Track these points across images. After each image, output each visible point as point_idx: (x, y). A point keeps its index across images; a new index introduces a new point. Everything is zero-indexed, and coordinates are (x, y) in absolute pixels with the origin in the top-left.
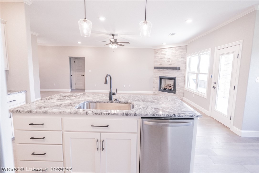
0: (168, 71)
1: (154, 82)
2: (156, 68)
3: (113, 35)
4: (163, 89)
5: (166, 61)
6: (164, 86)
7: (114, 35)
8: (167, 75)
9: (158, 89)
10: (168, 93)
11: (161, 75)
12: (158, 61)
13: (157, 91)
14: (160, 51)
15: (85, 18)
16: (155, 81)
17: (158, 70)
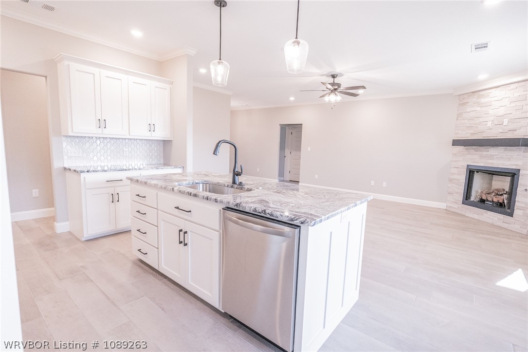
0: (493, 151)
1: (451, 180)
2: (456, 143)
3: (334, 76)
4: (478, 199)
5: (489, 124)
6: (480, 191)
7: (336, 76)
8: (490, 161)
9: (460, 198)
10: (490, 213)
11: (474, 162)
12: (468, 125)
13: (457, 203)
14: (477, 96)
15: (220, 59)
16: (455, 177)
17: (466, 149)
